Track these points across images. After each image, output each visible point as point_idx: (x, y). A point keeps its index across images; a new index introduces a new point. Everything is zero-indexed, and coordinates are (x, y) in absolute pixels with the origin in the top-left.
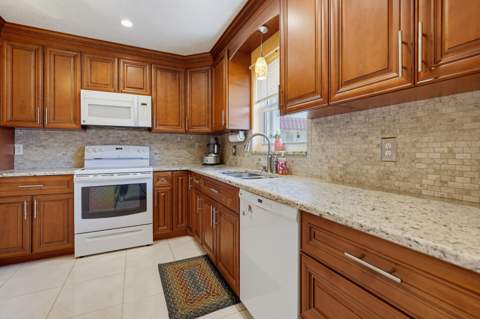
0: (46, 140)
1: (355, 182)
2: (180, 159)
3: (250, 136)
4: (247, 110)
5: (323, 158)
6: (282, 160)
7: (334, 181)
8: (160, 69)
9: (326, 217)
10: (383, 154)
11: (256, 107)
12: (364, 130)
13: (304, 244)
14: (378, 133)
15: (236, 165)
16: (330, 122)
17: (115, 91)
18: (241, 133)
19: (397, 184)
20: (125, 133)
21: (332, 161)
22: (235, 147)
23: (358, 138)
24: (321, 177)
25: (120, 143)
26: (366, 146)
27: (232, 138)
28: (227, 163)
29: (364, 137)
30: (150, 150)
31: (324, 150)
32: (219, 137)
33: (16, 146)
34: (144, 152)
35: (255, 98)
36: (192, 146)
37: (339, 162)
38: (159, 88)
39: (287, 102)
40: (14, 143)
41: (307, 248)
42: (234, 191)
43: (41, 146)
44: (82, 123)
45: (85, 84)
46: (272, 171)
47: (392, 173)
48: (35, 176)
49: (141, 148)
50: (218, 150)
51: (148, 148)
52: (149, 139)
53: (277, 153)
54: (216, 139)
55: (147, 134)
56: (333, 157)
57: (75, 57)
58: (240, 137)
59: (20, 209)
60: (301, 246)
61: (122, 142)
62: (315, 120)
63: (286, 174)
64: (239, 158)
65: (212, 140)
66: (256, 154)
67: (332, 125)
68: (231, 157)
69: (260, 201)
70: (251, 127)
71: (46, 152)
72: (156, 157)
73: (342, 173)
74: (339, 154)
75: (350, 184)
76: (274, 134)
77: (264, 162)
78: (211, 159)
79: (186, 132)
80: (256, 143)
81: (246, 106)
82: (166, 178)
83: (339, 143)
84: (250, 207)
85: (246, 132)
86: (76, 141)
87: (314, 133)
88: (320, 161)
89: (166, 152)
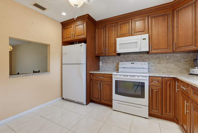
0: (108, 60)
2: (169, 70)
8: (154, 17)
17: (130, 36)
20: (136, 55)
25: (133, 61)
30: (149, 63)
33: (100, 62)
34: (145, 65)
36: (179, 61)
38: (153, 28)
40: (99, 61)
43: (106, 62)
44: (117, 52)
45: (118, 36)
48: (101, 74)
49: (143, 63)
51: (147, 63)
52: (148, 58)
55: (146, 55)
57: (115, 26)
59: (98, 85)
61: (134, 60)
71: (108, 64)
72: (152, 68)
79: (174, 52)
82: (158, 81)
86: (116, 60)
89: (158, 65)
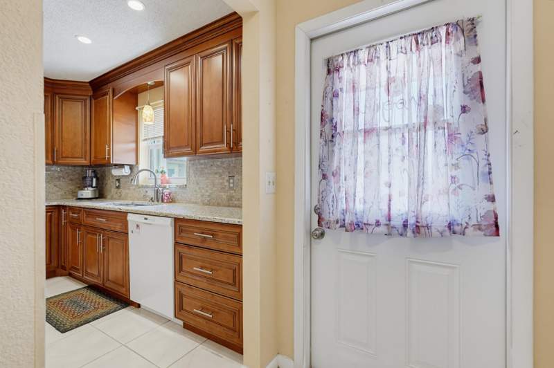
1: (216, 204)
3: (135, 170)
4: (133, 145)
5: (197, 188)
6: (166, 192)
7: (204, 204)
9: (186, 218)
10: (229, 185)
11: (142, 145)
12: (221, 171)
13: (177, 237)
14: (227, 173)
15: (120, 198)
16: (202, 164)
18: (127, 168)
19: (236, 202)
21: (203, 191)
22: (118, 180)
23: (217, 176)
24: (196, 203)
26: (221, 181)
27: (116, 172)
28: (109, 197)
29: (221, 176)
31: (198, 184)
32: (98, 169)
35: (142, 136)
36: (60, 179)
37: (207, 191)
39: (170, 149)
41: (179, 240)
42: (122, 216)
46: (158, 201)
47: (233, 197)
50: (97, 183)
53: (163, 185)
54: (94, 172)
56: (203, 188)
58: (126, 171)
60: (175, 239)
62: (192, 162)
63: (170, 202)
64: (123, 191)
65: (90, 173)
66: (142, 187)
67: (203, 166)
68: (114, 190)
69: (146, 219)
70: (137, 163)
73: (208, 199)
74: (207, 187)
75: (213, 205)
76: (161, 170)
77: (151, 194)
78: (88, 192)
79: (54, 164)
80: (143, 178)
81: (132, 142)
83: (207, 179)
84: (138, 226)
85: (131, 167)
87: (191, 172)
88: (195, 191)
